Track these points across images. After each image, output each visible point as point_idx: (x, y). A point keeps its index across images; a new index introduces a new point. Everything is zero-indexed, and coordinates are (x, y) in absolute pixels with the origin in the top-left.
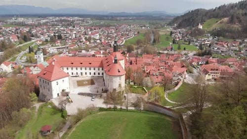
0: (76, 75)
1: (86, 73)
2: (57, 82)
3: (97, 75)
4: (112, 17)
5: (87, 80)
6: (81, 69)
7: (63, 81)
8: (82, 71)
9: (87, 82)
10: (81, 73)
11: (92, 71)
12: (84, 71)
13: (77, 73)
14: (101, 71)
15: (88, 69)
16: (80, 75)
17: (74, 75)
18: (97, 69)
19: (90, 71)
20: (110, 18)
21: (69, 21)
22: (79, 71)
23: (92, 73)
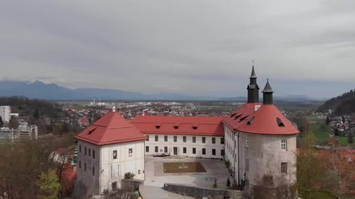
0: (163, 152)
1: (185, 150)
2: (115, 152)
3: (209, 154)
4: (224, 102)
5: (186, 164)
6: (175, 140)
7: (131, 150)
8: (176, 144)
9: (186, 167)
10: (175, 149)
11: (199, 145)
12: (180, 143)
13: (166, 148)
14: (218, 146)
15: (189, 139)
16: (172, 154)
17: (159, 153)
18: (209, 140)
19: (194, 145)
20: (221, 104)
21: (164, 105)
22: (171, 143)
23: (199, 150)
